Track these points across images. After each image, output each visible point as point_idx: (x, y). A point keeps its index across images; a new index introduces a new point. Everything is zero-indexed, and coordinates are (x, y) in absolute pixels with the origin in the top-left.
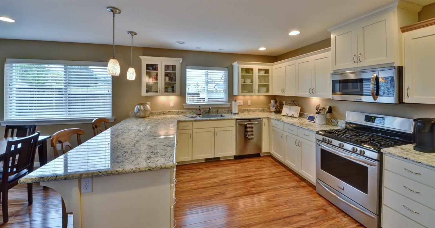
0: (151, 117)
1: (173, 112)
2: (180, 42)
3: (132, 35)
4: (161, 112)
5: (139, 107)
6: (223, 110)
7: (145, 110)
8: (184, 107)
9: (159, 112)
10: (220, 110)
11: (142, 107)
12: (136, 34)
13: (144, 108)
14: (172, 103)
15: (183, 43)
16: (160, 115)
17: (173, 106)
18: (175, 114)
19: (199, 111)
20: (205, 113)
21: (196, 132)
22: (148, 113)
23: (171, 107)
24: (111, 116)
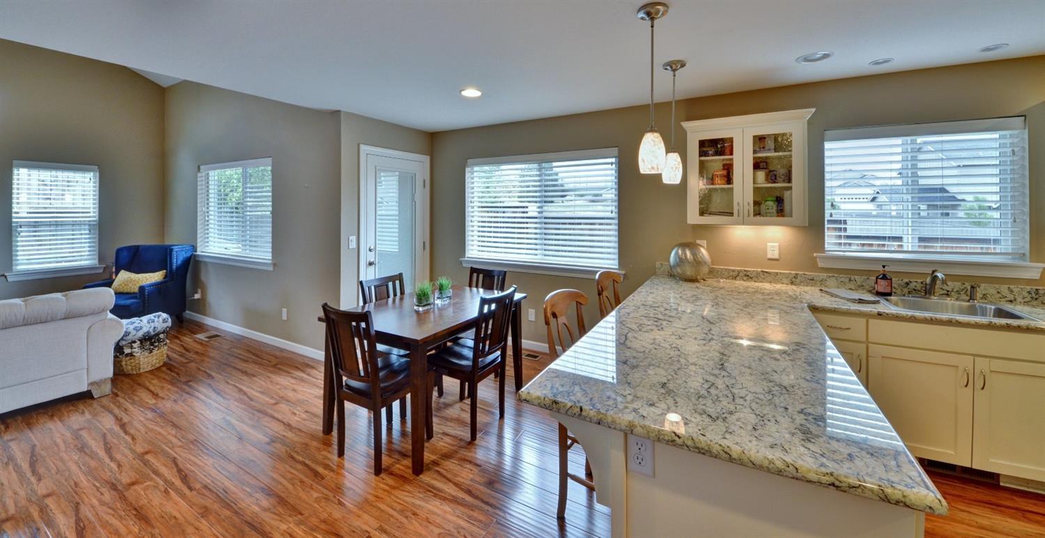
0: (710, 281)
1: (777, 274)
2: (809, 58)
3: (674, 71)
4: (739, 272)
5: (680, 252)
6: (1004, 289)
7: (698, 263)
8: (817, 264)
9: (733, 271)
10: (983, 285)
11: (688, 253)
12: (683, 65)
13: (694, 254)
14: (772, 247)
15: (826, 56)
16: (735, 278)
17: (776, 256)
18: (785, 281)
19: (882, 283)
20: (906, 290)
21: (883, 357)
22: (705, 270)
23: (770, 259)
24: (617, 267)
